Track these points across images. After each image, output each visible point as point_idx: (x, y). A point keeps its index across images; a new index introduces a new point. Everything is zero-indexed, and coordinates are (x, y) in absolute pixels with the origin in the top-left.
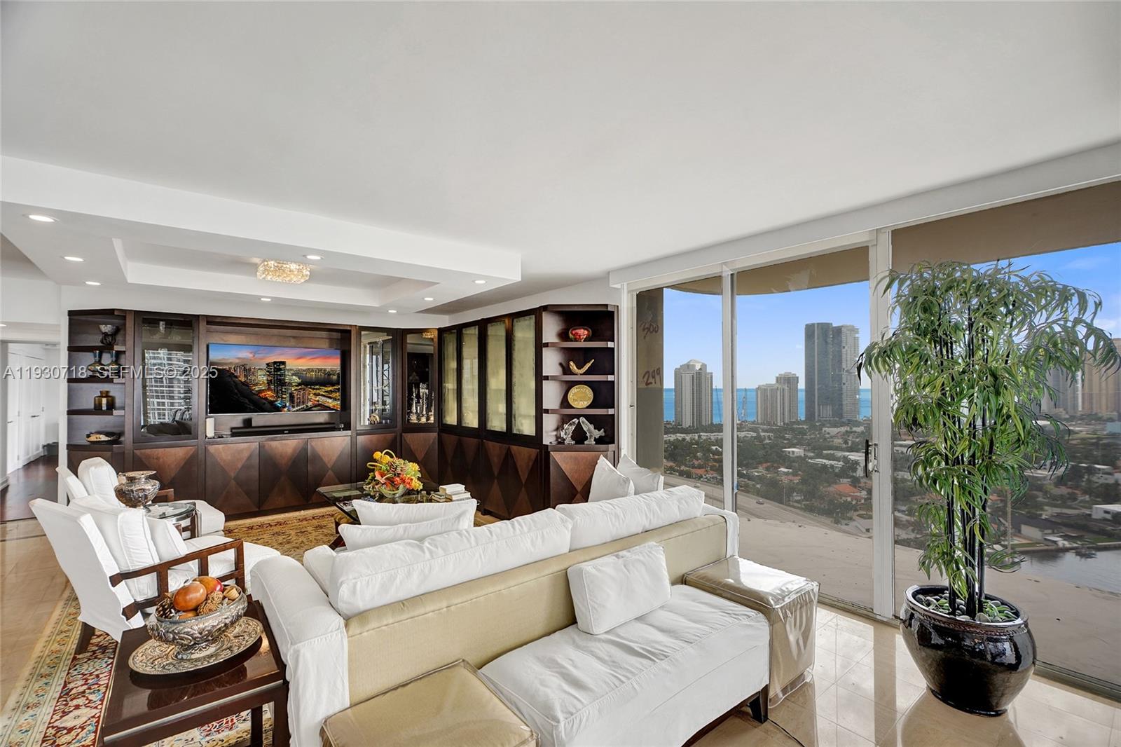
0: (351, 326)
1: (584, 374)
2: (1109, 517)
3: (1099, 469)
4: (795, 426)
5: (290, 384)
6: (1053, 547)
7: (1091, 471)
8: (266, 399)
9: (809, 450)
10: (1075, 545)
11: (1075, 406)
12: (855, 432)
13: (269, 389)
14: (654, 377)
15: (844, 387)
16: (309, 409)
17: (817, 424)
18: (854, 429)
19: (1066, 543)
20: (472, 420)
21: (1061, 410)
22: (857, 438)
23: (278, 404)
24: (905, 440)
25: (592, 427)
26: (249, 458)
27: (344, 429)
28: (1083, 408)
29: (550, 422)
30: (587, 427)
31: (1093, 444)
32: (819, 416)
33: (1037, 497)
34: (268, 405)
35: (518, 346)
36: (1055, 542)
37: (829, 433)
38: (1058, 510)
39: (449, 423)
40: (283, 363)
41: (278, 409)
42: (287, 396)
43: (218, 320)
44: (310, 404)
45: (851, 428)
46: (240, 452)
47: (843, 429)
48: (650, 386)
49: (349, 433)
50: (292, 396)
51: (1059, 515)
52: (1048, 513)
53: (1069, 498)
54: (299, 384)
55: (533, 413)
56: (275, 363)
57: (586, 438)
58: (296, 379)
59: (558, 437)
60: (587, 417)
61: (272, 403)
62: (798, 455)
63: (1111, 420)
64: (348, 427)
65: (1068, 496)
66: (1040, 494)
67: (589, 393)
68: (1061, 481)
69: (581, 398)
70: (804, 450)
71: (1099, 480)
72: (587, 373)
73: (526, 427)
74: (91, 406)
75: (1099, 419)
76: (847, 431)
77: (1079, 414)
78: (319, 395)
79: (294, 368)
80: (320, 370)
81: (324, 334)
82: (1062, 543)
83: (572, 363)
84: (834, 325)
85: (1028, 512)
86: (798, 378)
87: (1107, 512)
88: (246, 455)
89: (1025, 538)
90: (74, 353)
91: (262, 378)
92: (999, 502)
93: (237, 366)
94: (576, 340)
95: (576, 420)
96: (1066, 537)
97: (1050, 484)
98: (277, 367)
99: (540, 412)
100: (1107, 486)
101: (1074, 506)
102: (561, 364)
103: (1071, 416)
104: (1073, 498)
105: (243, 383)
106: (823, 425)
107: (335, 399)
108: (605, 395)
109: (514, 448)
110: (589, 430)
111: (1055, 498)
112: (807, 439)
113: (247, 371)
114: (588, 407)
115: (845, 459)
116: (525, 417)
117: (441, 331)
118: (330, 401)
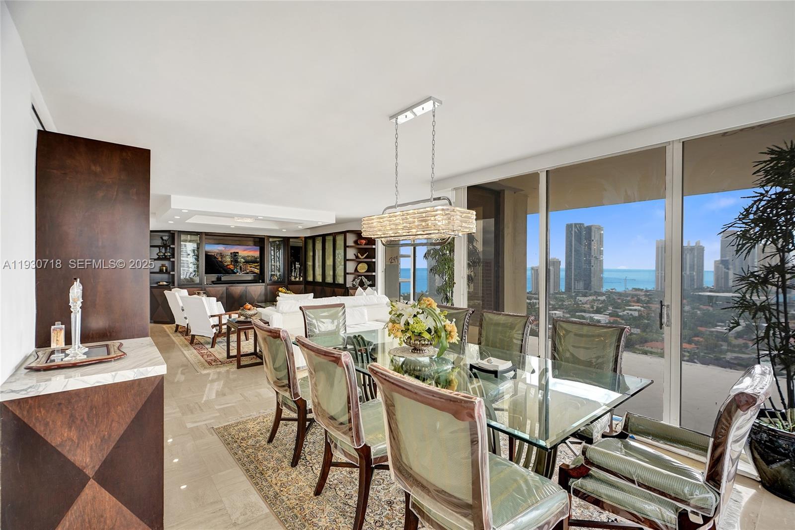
0: (264, 236)
1: (364, 258)
4: (557, 296)
5: (240, 262)
8: (230, 269)
9: (566, 313)
12: (599, 300)
13: (231, 264)
14: (394, 260)
15: (592, 269)
16: (247, 273)
17: (573, 294)
18: (599, 298)
20: (319, 279)
22: (601, 304)
23: (235, 271)
24: (633, 306)
25: (366, 280)
26: (222, 294)
27: (261, 283)
29: (350, 278)
30: (365, 280)
32: (575, 288)
33: (722, 346)
34: (231, 272)
35: (338, 246)
37: (581, 301)
39: (309, 280)
40: (238, 253)
41: (235, 273)
42: (239, 267)
43: (209, 234)
44: (248, 271)
45: (597, 298)
46: (219, 291)
47: (591, 298)
48: (392, 263)
49: (264, 284)
50: (241, 268)
51: (736, 358)
53: (744, 347)
54: (244, 262)
55: (343, 274)
56: (234, 252)
57: (364, 285)
58: (243, 260)
59: (353, 285)
60: (365, 276)
61: (232, 270)
62: (559, 315)
64: (263, 282)
65: (743, 345)
67: (366, 266)
69: (363, 268)
70: (563, 312)
72: (365, 258)
73: (340, 280)
74: (158, 271)
76: (594, 300)
78: (251, 267)
79: (242, 255)
80: (253, 256)
81: (252, 239)
83: (359, 254)
84: (586, 225)
85: (715, 356)
86: (560, 262)
88: (221, 292)
90: (152, 248)
91: (228, 259)
92: (696, 349)
93: (218, 254)
94: (361, 245)
95: (360, 278)
97: (731, 337)
98: (235, 255)
99: (346, 274)
101: (747, 352)
102: (355, 254)
105: (220, 261)
106: (577, 295)
107: (258, 269)
108: (372, 267)
109: (336, 289)
110: (365, 282)
111: (734, 346)
112: (565, 305)
113: (222, 255)
114: (365, 272)
115: (591, 318)
116: (340, 276)
117: (306, 238)
118: (256, 270)
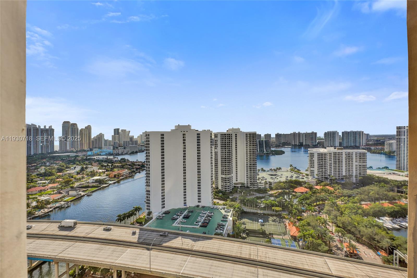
2: (94, 181)
3: (89, 167)
6: (80, 196)
7: (86, 168)
10: (86, 193)
11: (78, 147)
19: (84, 193)
21: (74, 149)
28: (80, 148)
31: (85, 159)
36: (81, 194)
38: (80, 183)
52: (76, 184)
63: (88, 151)
66: (73, 179)
68: (78, 173)
71: (89, 170)
75: (85, 151)
77: (79, 150)
82: (82, 194)
87: (93, 180)
89: (70, 196)
96: (84, 191)
100: (91, 172)
103: (77, 151)
104: (83, 178)
